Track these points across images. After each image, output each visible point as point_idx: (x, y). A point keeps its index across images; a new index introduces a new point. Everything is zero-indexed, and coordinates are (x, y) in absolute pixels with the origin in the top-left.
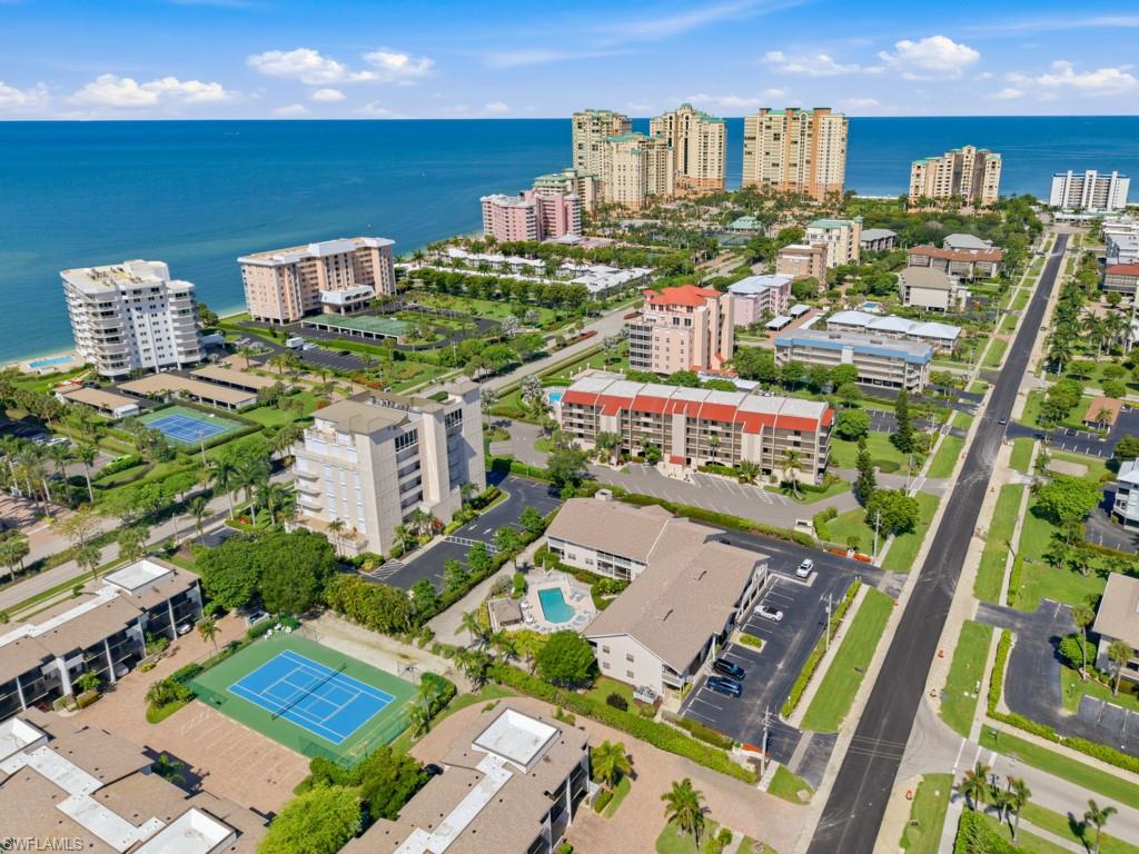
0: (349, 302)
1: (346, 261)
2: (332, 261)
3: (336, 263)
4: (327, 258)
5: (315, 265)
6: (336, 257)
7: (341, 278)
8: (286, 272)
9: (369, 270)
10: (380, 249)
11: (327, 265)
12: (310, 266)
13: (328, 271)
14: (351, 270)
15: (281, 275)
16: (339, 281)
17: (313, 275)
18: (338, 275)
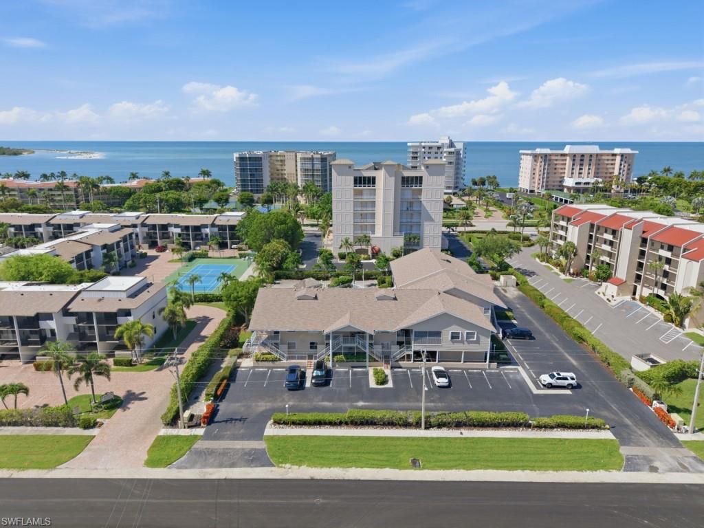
0: (579, 186)
1: (591, 160)
2: (578, 159)
3: (582, 160)
4: (575, 155)
5: (566, 160)
6: (583, 155)
7: (583, 171)
8: (540, 159)
9: (611, 171)
10: (622, 155)
11: (574, 160)
12: (563, 160)
13: (573, 165)
14: (593, 168)
15: (535, 161)
16: (580, 173)
17: (562, 167)
18: (581, 169)
